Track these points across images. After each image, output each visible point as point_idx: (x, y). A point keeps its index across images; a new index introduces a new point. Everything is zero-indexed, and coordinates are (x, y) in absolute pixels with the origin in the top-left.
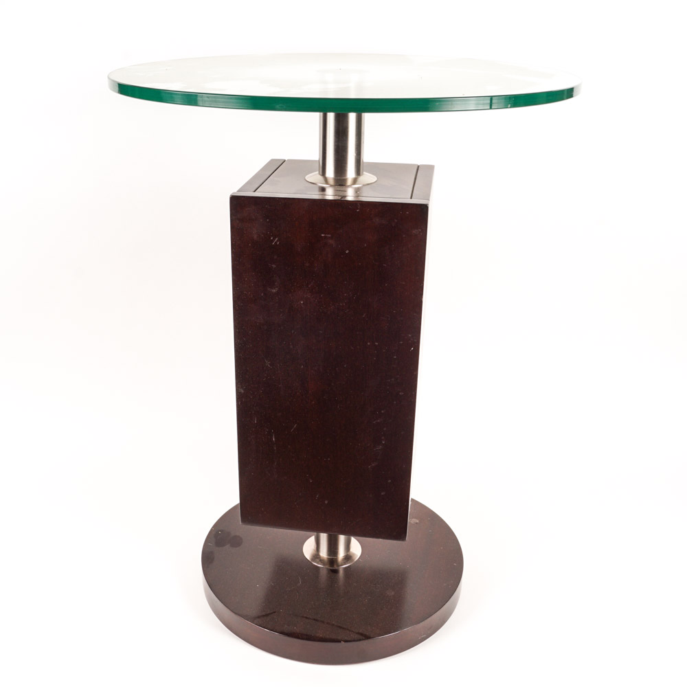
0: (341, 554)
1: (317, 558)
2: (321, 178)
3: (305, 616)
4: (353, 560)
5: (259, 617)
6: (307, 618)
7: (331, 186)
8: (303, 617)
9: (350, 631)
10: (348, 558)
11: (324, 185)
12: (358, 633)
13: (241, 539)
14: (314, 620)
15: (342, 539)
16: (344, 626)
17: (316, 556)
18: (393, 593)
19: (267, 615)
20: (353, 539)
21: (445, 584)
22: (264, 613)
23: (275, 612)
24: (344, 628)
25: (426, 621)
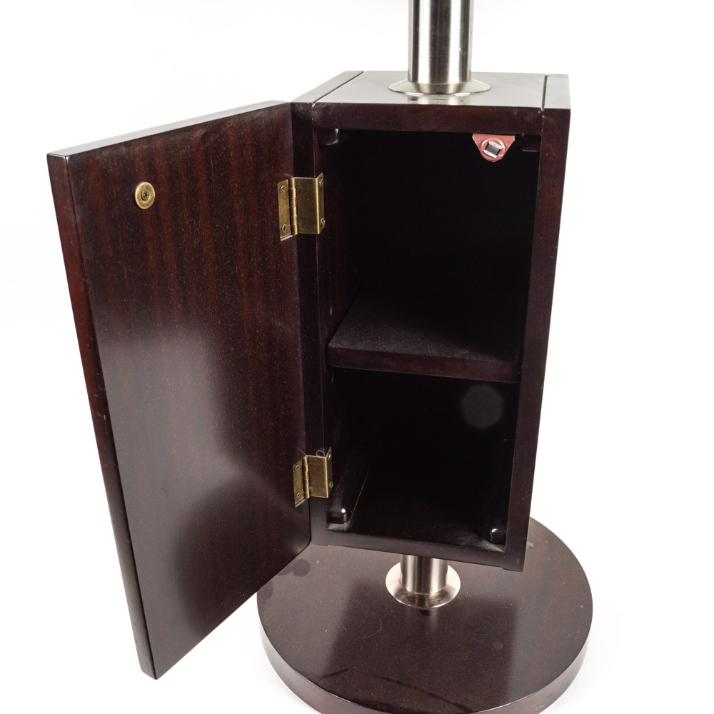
0: (435, 589)
1: (404, 594)
2: (411, 85)
3: (386, 676)
4: (450, 598)
5: (326, 676)
6: (388, 679)
7: (426, 94)
8: (383, 678)
9: (444, 700)
10: (444, 594)
11: (416, 94)
12: (455, 704)
13: (308, 565)
14: (398, 682)
15: (436, 563)
16: (438, 694)
17: (402, 591)
18: (501, 646)
19: (335, 674)
20: (450, 568)
21: (570, 636)
22: (333, 671)
23: (346, 670)
24: (436, 697)
25: (546, 688)
